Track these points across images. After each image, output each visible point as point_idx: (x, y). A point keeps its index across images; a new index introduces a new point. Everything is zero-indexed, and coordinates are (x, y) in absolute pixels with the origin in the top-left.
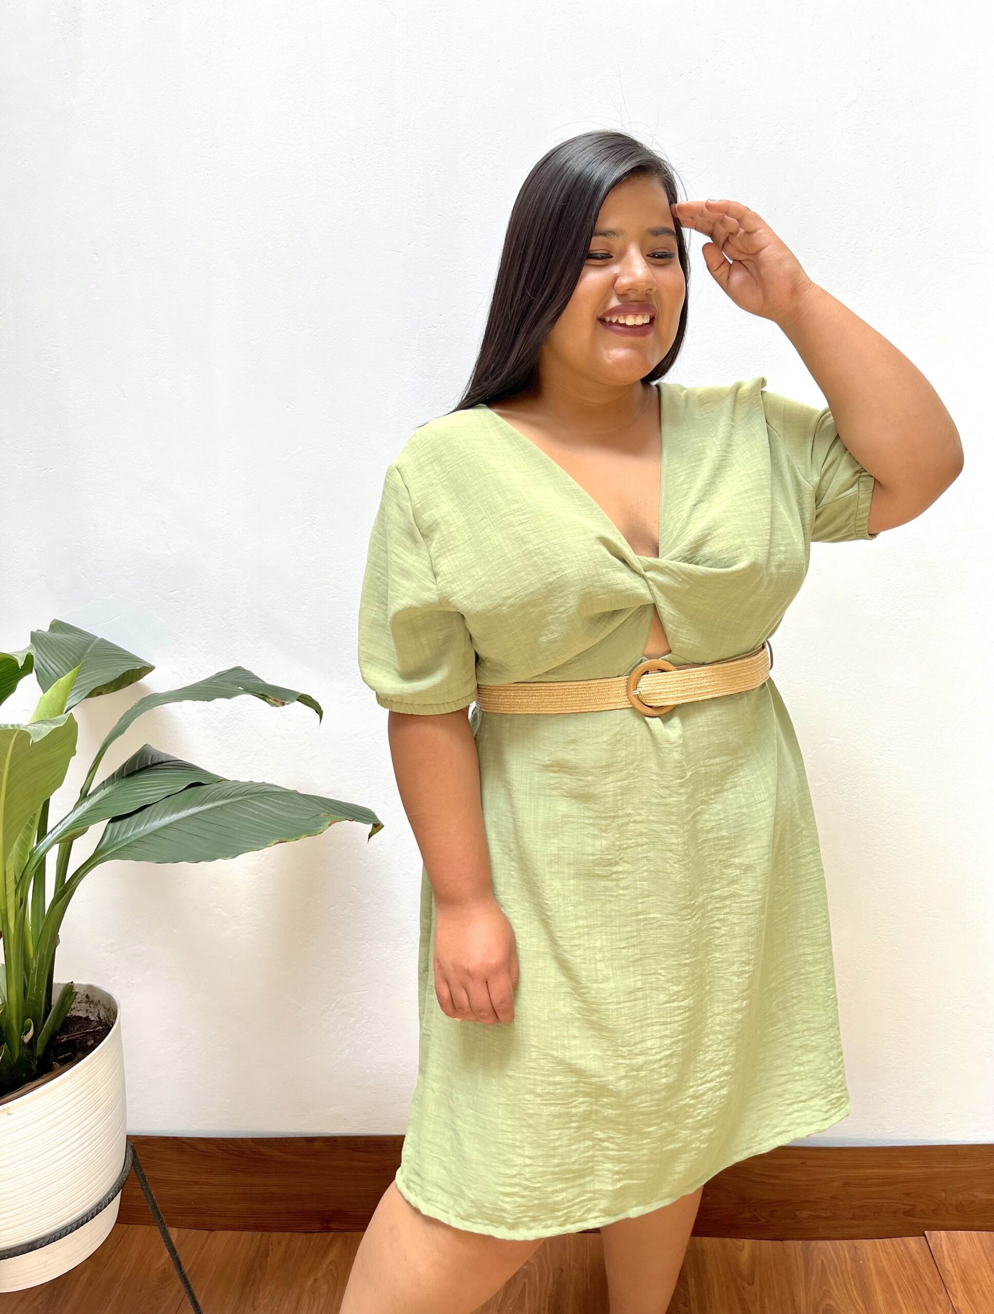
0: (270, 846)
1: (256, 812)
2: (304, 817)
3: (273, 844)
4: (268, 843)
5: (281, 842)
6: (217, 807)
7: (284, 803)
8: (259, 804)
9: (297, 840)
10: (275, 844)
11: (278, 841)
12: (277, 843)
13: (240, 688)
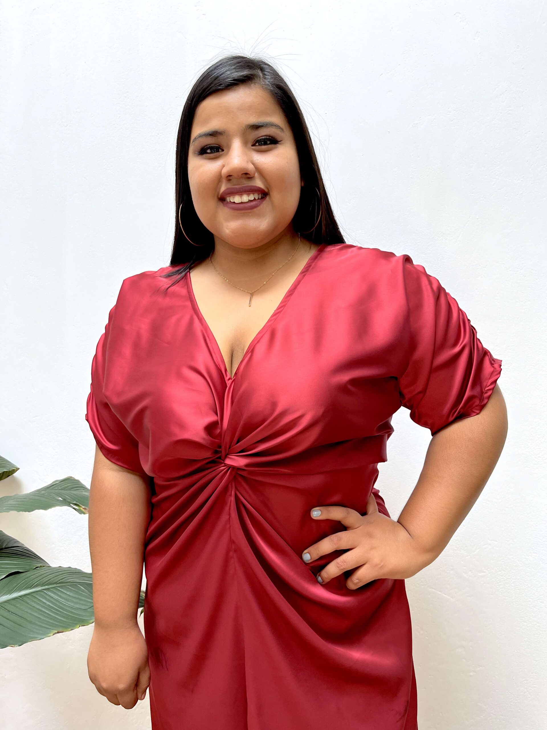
0: (50, 636)
1: (48, 603)
2: (83, 607)
3: (52, 634)
4: (48, 634)
5: (58, 633)
6: (20, 597)
7: (71, 594)
8: (52, 595)
9: (72, 630)
10: (54, 635)
11: (56, 632)
12: (56, 633)
13: (60, 498)
